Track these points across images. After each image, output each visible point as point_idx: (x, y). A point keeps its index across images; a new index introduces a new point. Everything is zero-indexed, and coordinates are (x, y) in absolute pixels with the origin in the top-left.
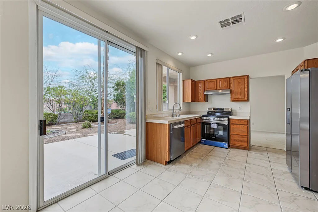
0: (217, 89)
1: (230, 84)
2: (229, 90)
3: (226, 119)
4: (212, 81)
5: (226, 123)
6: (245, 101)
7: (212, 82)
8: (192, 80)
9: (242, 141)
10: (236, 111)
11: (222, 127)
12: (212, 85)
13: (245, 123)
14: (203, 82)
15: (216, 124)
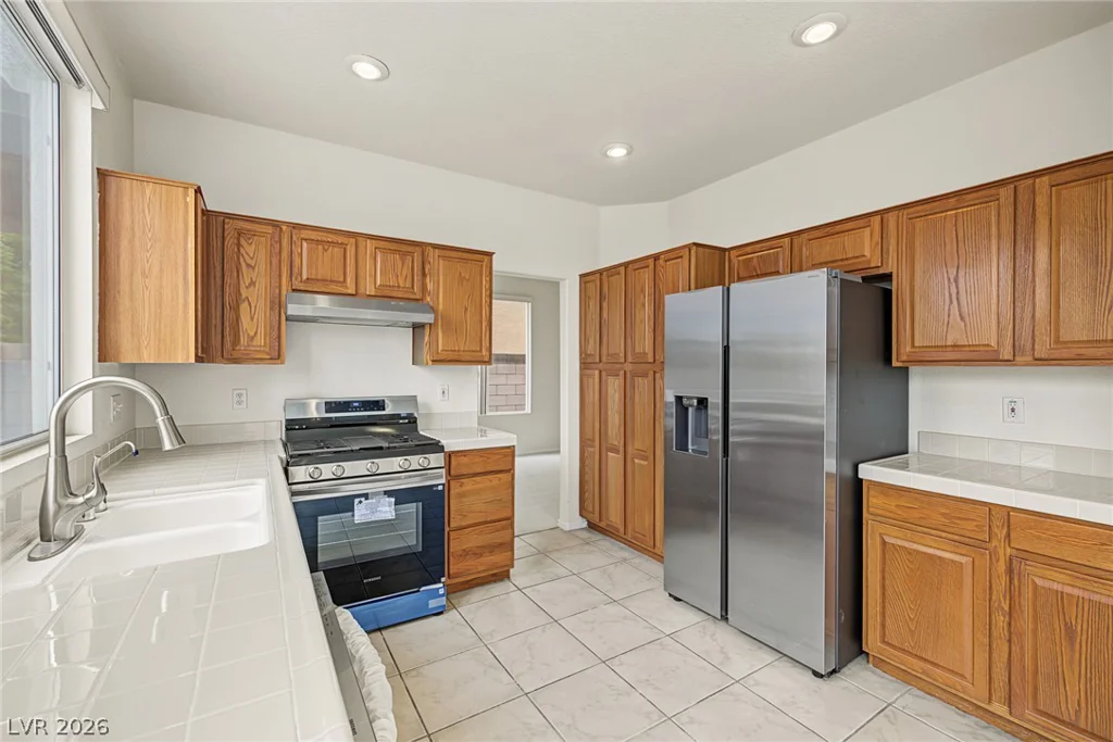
0: (362, 290)
1: (424, 275)
5: (440, 478)
7: (332, 244)
9: (491, 549)
10: (429, 408)
11: (418, 505)
12: (327, 264)
13: (500, 463)
14: (270, 230)
15: (388, 493)
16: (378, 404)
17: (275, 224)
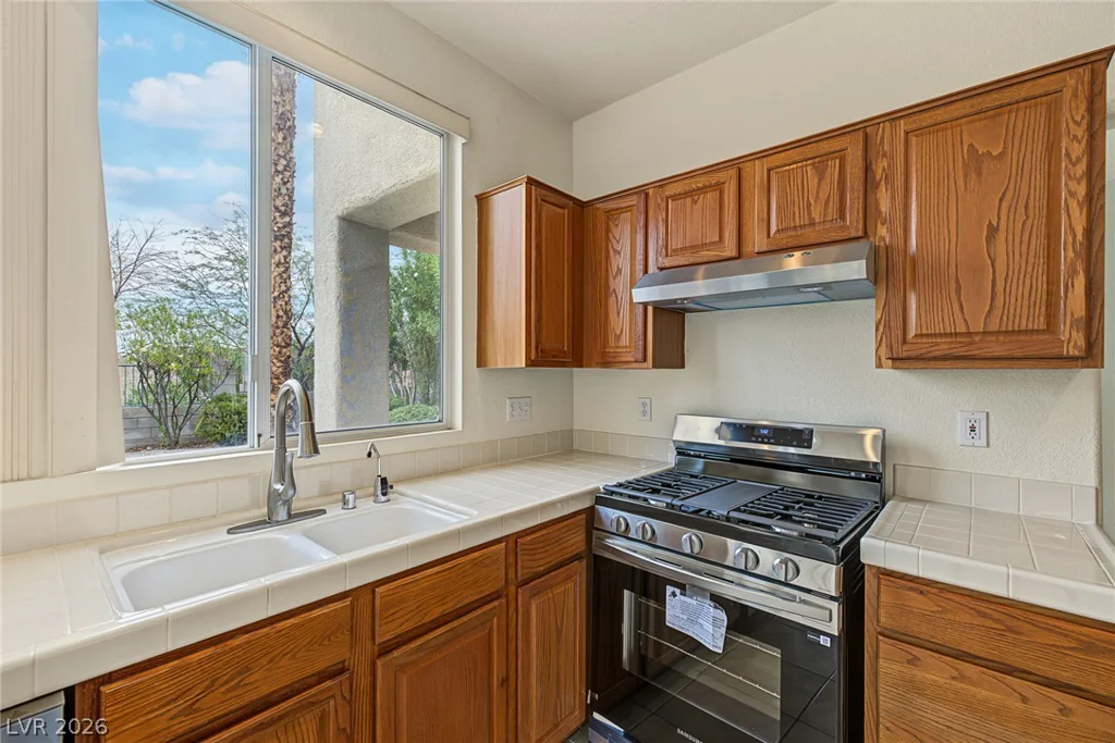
0: (747, 249)
1: (869, 183)
2: (863, 247)
3: (824, 576)
4: (700, 182)
5: (827, 621)
7: (703, 190)
8: (531, 182)
11: (777, 655)
14: (634, 200)
17: (641, 190)
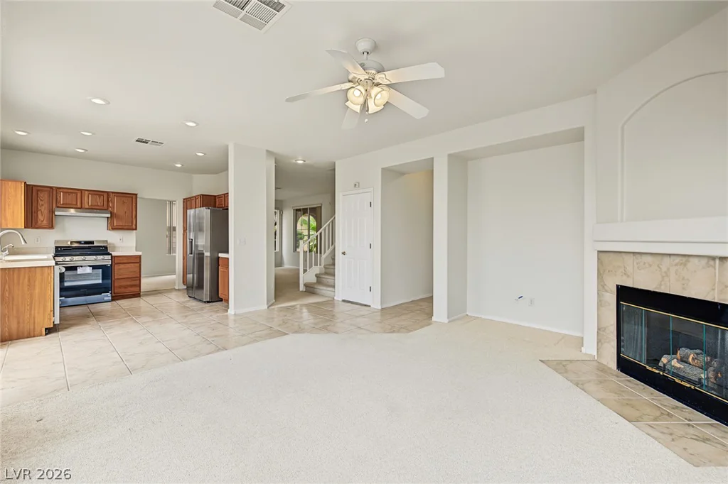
0: (83, 207)
1: (108, 201)
2: (107, 211)
4: (72, 191)
5: (109, 263)
6: (133, 229)
8: (25, 183)
9: (131, 286)
10: (113, 244)
11: (101, 270)
12: (70, 199)
13: (137, 260)
14: (49, 189)
15: (90, 266)
16: (92, 243)
17: (51, 188)
